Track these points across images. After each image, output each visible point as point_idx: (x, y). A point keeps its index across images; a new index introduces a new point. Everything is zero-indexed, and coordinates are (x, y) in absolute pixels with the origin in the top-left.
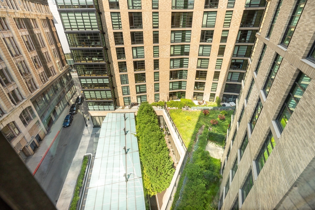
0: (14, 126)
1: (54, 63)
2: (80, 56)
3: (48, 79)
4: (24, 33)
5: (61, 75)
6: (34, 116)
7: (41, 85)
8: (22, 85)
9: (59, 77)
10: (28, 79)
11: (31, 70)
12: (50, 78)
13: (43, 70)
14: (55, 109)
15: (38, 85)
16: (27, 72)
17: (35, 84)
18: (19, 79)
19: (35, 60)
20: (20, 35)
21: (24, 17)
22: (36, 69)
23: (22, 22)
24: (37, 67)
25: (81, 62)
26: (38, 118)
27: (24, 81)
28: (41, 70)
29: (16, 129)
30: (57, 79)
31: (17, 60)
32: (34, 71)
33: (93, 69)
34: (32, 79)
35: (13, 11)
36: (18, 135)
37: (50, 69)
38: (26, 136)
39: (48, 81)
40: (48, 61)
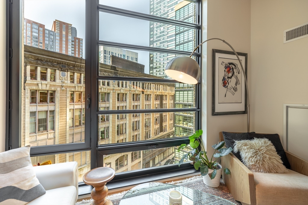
0: (126, 158)
1: (168, 123)
2: (180, 120)
3: (159, 133)
4: (157, 103)
5: (170, 133)
6: (140, 157)
7: (153, 136)
8: (142, 133)
9: (168, 134)
10: (147, 130)
11: (151, 125)
12: (161, 133)
13: (159, 127)
14: (155, 158)
15: (151, 135)
16: (149, 126)
17: (150, 135)
18: (142, 129)
19: (157, 119)
20: (155, 103)
21: (161, 94)
22: (154, 125)
23: (159, 97)
24: (156, 123)
25: (179, 125)
26: (141, 159)
27: (144, 130)
28: (158, 126)
29: (126, 161)
30: (165, 135)
31: (147, 117)
32: (153, 126)
33: (186, 132)
34: (150, 131)
35: (164, 91)
36: (125, 166)
37: (164, 126)
38: (128, 169)
39: (159, 135)
40: (165, 122)
